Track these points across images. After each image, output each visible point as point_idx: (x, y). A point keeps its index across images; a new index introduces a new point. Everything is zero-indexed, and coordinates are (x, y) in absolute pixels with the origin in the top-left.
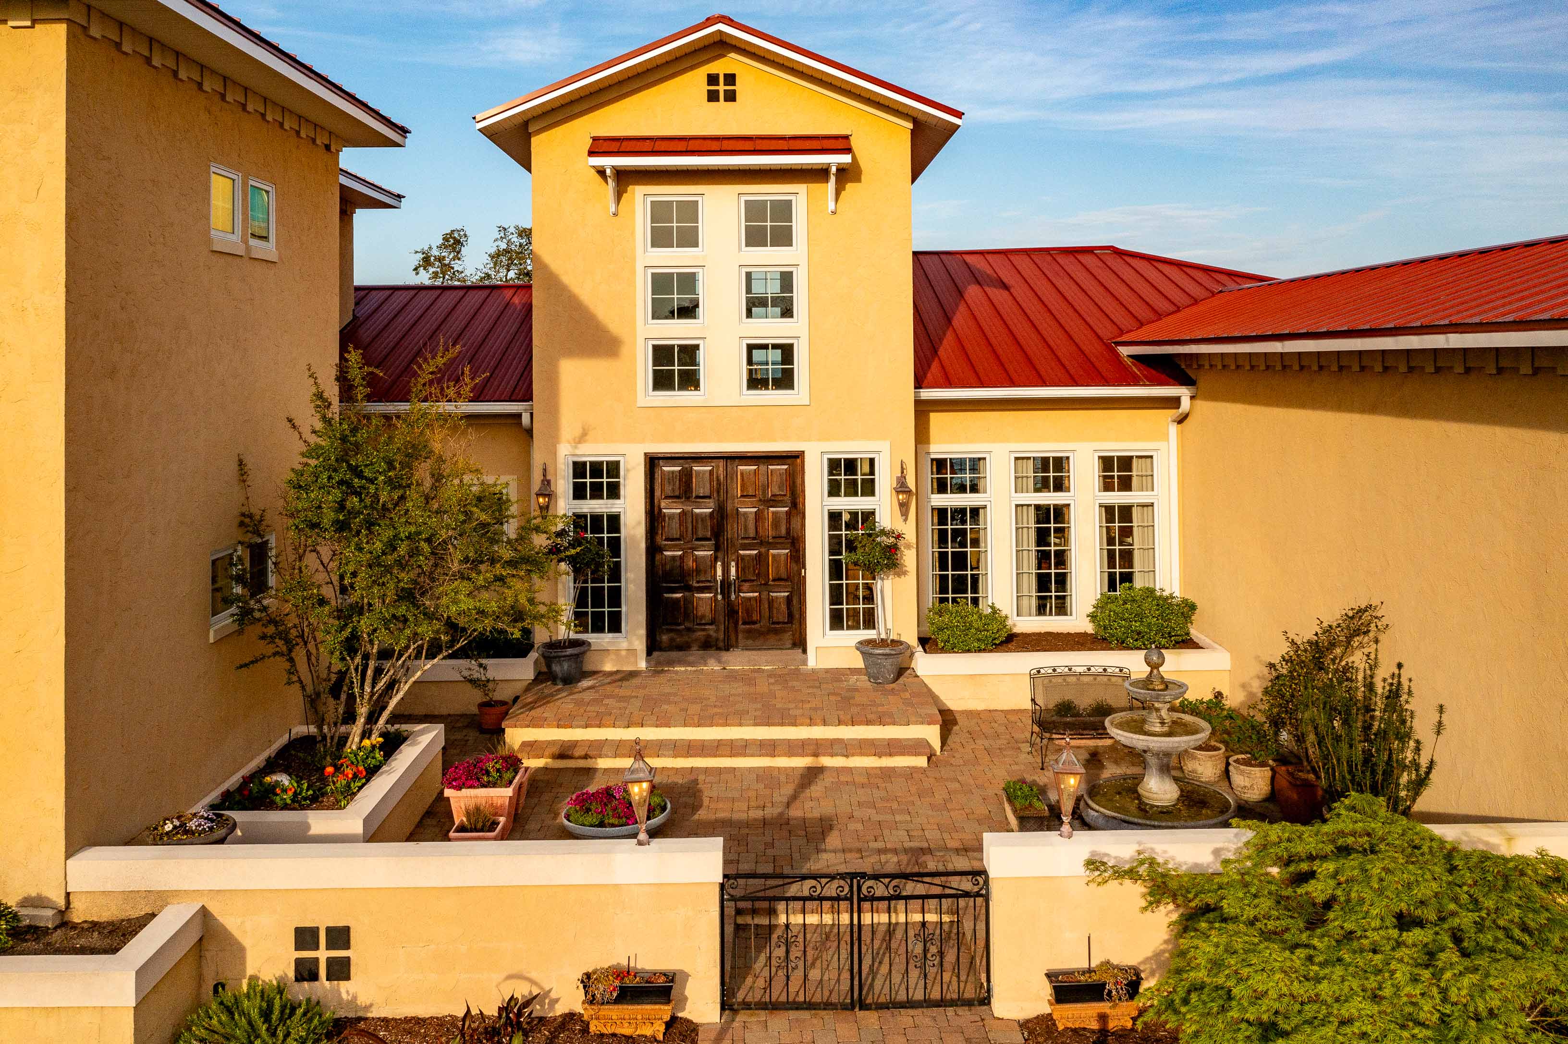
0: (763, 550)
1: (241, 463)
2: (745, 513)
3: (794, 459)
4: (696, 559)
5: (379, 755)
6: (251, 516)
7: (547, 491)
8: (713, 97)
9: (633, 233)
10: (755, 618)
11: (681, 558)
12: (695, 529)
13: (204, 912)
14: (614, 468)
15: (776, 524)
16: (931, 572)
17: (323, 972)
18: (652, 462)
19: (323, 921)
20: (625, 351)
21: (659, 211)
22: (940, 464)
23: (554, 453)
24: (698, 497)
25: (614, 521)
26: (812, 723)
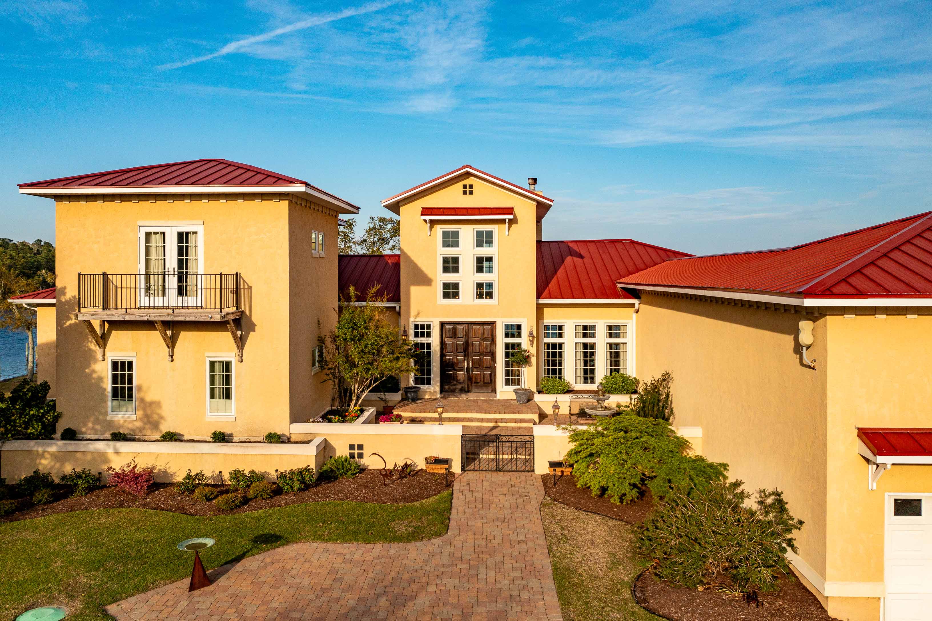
0: (481, 357)
1: (318, 321)
2: (475, 343)
3: (492, 324)
4: (458, 359)
5: (359, 412)
6: (321, 337)
7: (405, 334)
8: (465, 193)
9: (436, 242)
10: (478, 381)
11: (453, 359)
12: (457, 349)
13: (325, 440)
14: (429, 326)
15: (486, 348)
16: (543, 367)
17: (356, 456)
18: (442, 324)
19: (356, 443)
20: (433, 284)
21: (446, 234)
22: (547, 327)
23: (408, 321)
24: (458, 337)
25: (429, 345)
26: (495, 413)
